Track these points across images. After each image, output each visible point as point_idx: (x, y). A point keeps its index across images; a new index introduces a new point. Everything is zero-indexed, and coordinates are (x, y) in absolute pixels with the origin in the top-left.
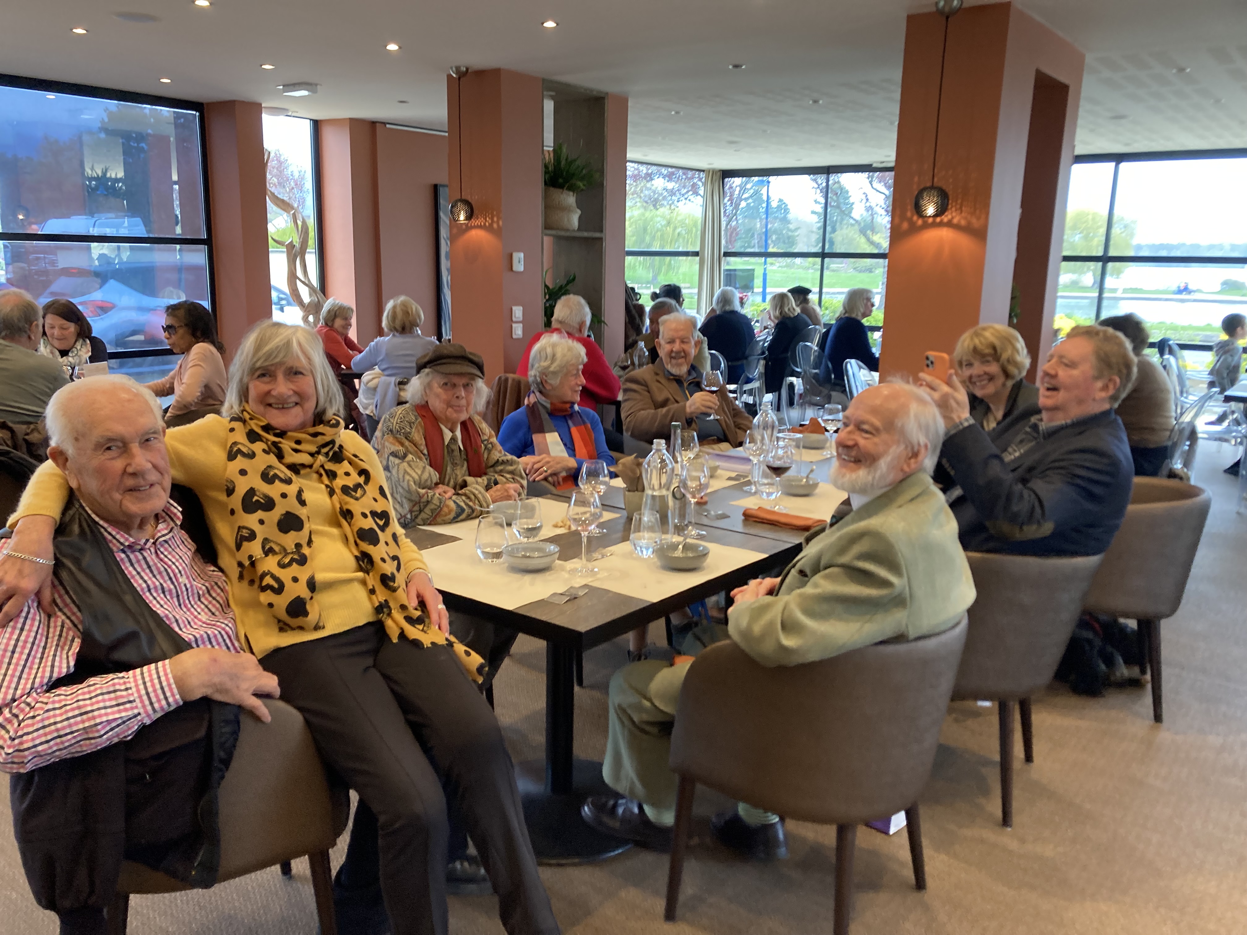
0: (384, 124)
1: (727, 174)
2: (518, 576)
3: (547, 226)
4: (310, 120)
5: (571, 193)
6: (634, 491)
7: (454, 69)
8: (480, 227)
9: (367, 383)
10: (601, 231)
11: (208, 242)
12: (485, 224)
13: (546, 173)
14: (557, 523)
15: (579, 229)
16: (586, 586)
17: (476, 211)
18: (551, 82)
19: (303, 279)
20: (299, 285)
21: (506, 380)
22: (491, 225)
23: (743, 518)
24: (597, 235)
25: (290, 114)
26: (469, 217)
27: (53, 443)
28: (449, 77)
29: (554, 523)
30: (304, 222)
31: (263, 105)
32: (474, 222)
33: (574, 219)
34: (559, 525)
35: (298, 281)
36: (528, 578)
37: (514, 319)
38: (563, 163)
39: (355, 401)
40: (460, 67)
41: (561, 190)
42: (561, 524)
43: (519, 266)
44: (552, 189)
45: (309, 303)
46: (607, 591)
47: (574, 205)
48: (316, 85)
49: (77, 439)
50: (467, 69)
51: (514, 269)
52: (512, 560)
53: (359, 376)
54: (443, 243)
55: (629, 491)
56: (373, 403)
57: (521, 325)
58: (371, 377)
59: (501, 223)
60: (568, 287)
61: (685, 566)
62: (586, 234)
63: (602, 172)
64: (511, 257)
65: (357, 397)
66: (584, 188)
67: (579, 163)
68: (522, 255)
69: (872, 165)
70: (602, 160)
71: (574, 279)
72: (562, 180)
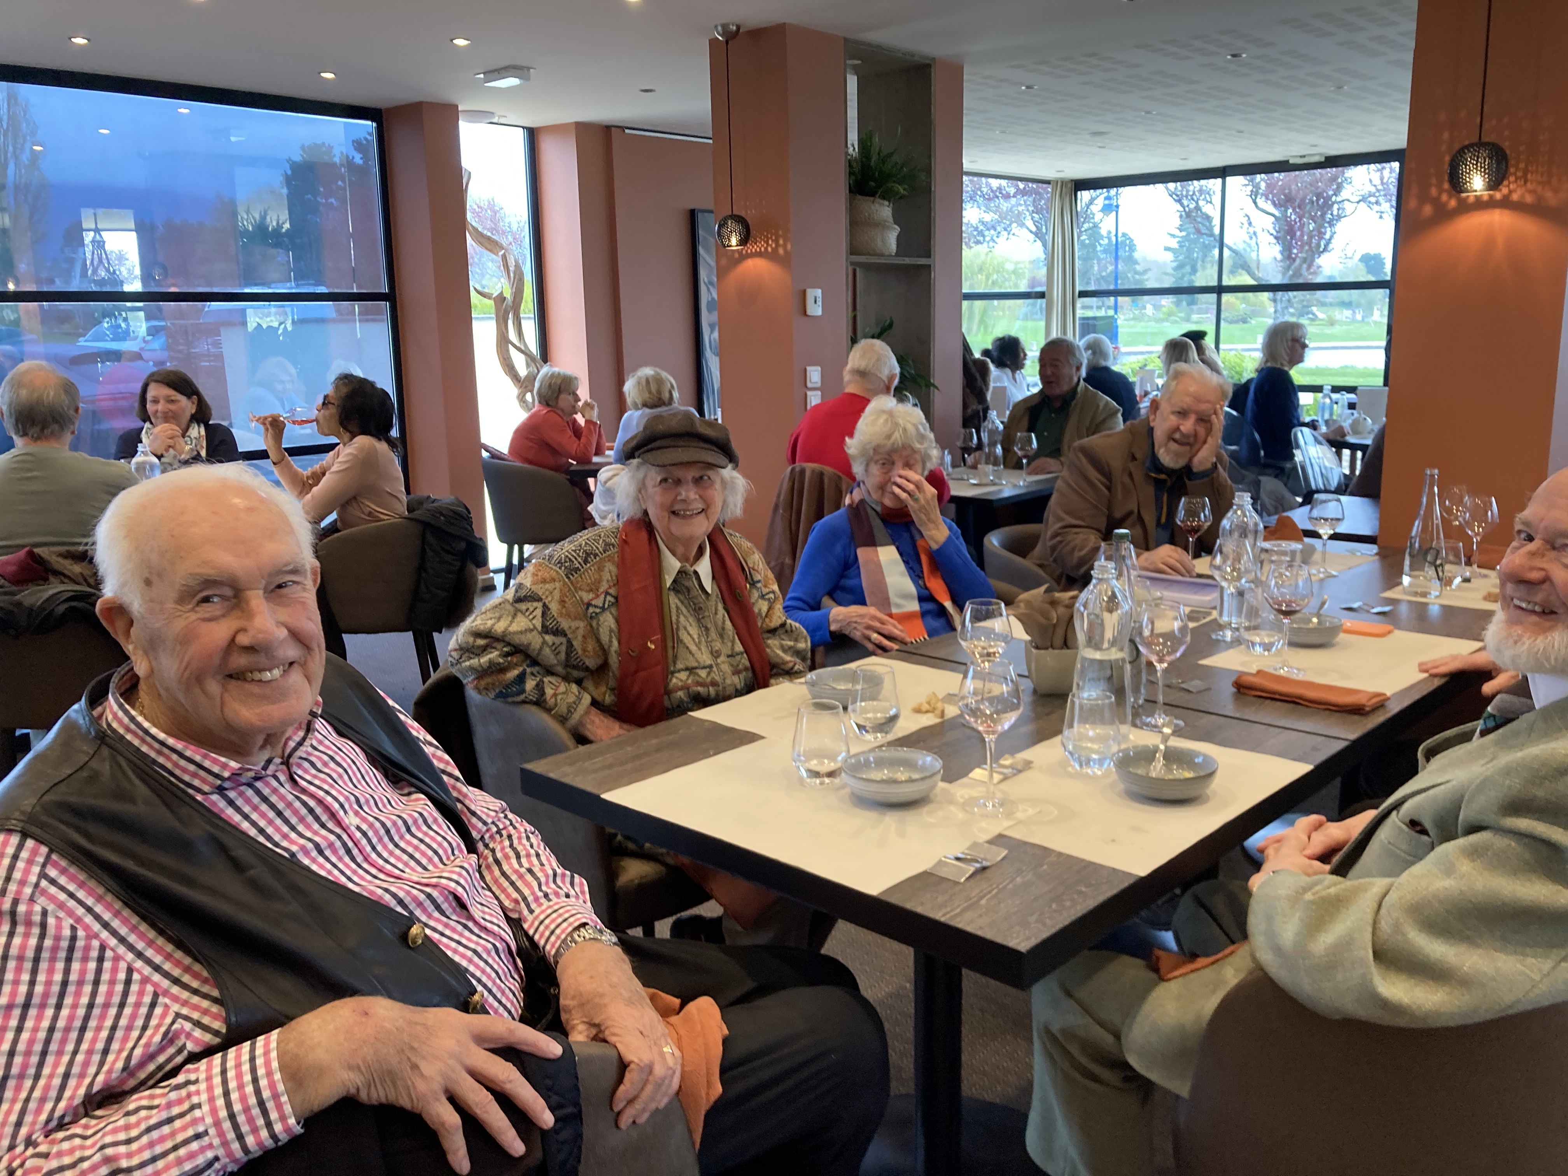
0: (622, 128)
1: (1083, 185)
2: (872, 815)
3: (853, 250)
4: (523, 128)
5: (887, 203)
6: (1047, 648)
7: (720, 28)
8: (759, 254)
9: (606, 482)
10: (929, 256)
11: (390, 297)
12: (766, 249)
13: (851, 174)
14: (921, 704)
15: (898, 254)
16: (1000, 840)
17: (753, 232)
18: (856, 42)
19: (518, 344)
20: (513, 351)
21: (803, 472)
22: (775, 250)
23: (1234, 690)
24: (923, 261)
25: (495, 120)
26: (743, 242)
27: (109, 591)
28: (713, 42)
29: (914, 704)
30: (518, 266)
31: (460, 109)
32: (751, 248)
33: (890, 240)
34: (924, 709)
35: (510, 346)
36: (891, 819)
37: (809, 385)
38: (874, 159)
39: (589, 508)
40: (728, 24)
41: (872, 199)
42: (926, 707)
43: (815, 310)
44: (859, 197)
45: (526, 377)
46: (1046, 851)
47: (891, 220)
48: (529, 68)
49: (148, 583)
50: (738, 27)
51: (809, 312)
52: (859, 786)
53: (594, 474)
54: (703, 289)
55: (1037, 648)
56: (613, 511)
57: (819, 393)
58: (610, 474)
59: (789, 247)
61: (1179, 795)
62: (907, 261)
63: (928, 171)
64: (804, 293)
65: (592, 502)
66: (905, 193)
67: (896, 158)
68: (819, 292)
69: (1288, 161)
70: (928, 153)
71: (890, 326)
72: (872, 184)
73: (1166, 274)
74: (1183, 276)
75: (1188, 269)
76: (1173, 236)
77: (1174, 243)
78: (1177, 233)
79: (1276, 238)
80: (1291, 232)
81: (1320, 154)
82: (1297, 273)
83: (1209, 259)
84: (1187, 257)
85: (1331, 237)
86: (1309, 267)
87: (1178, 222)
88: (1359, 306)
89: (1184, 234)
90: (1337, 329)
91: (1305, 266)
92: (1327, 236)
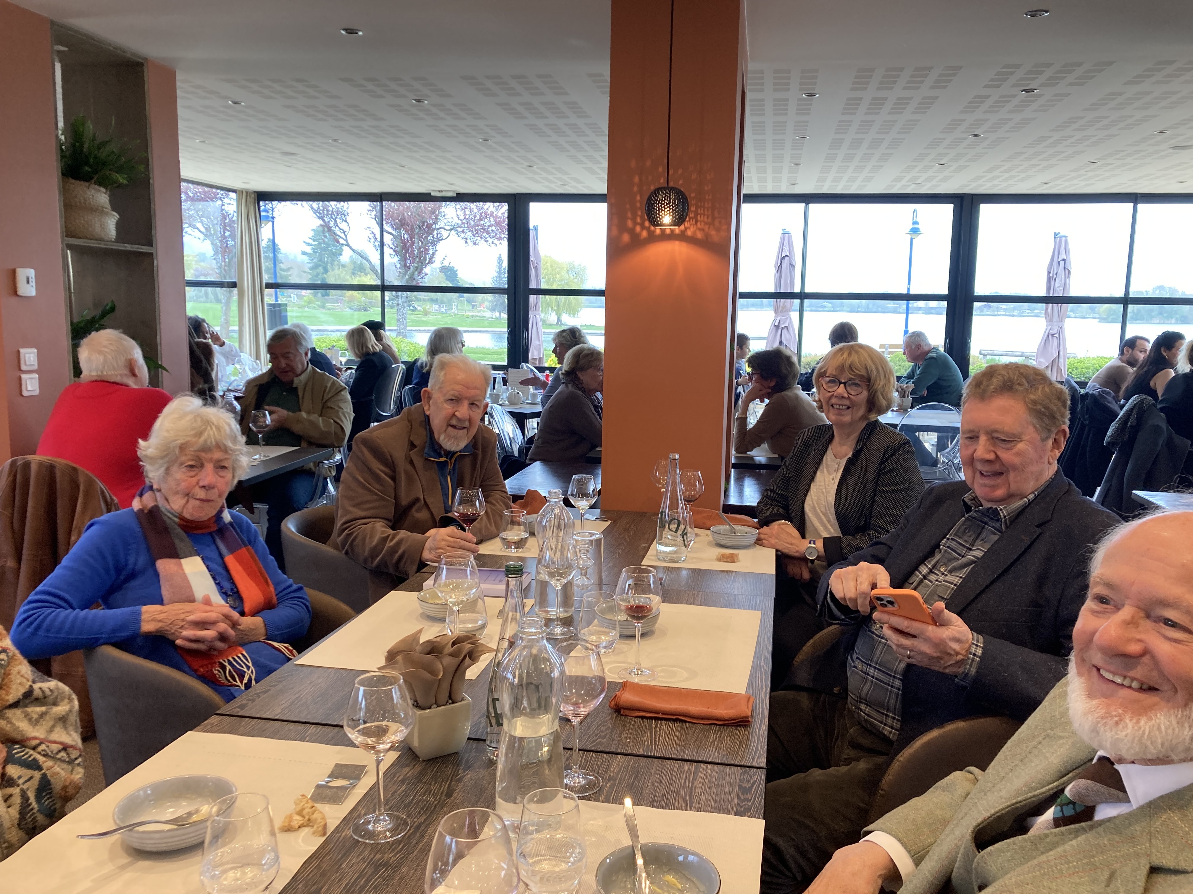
1: (263, 196)
3: (69, 232)
5: (103, 190)
6: (430, 707)
10: (151, 245)
14: (290, 818)
15: (118, 240)
18: (64, 27)
21: (27, 465)
24: (144, 249)
33: (109, 226)
34: (296, 824)
37: (24, 368)
38: (87, 145)
41: (87, 184)
43: (28, 290)
44: (71, 180)
47: (108, 206)
51: (20, 292)
57: (36, 376)
60: (102, 322)
62: (129, 247)
63: (146, 162)
64: (13, 273)
66: (125, 182)
67: (113, 147)
68: (31, 273)
69: (430, 194)
70: (145, 146)
71: (113, 309)
72: (88, 169)
73: (305, 272)
74: (318, 274)
75: (321, 269)
76: (308, 244)
77: (308, 249)
78: (311, 242)
79: (394, 251)
80: (405, 247)
81: (453, 191)
82: (412, 278)
83: (336, 263)
84: (320, 260)
85: (434, 254)
86: (420, 273)
87: (312, 234)
88: (442, 302)
89: (316, 243)
90: (430, 318)
91: (416, 273)
92: (431, 252)
